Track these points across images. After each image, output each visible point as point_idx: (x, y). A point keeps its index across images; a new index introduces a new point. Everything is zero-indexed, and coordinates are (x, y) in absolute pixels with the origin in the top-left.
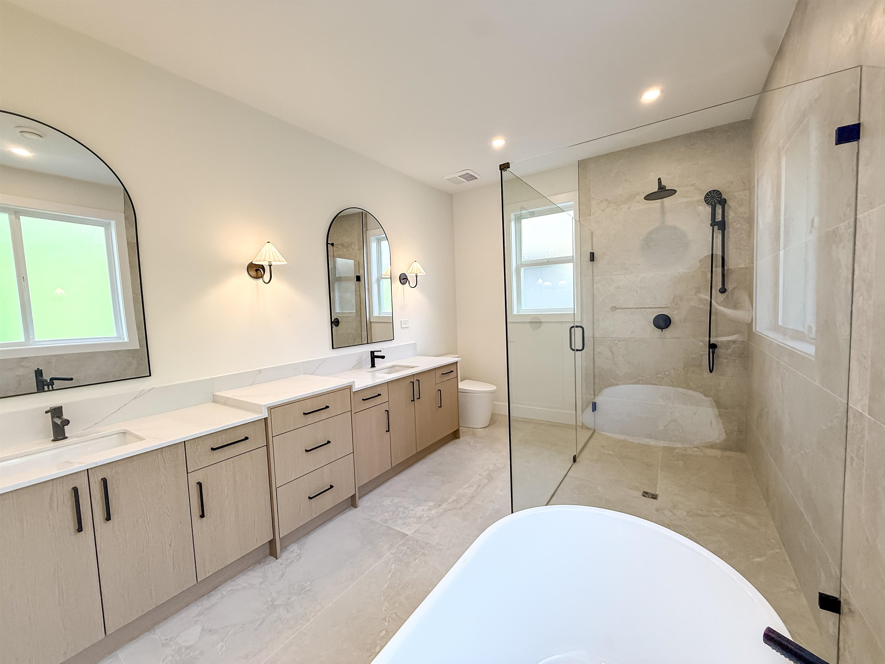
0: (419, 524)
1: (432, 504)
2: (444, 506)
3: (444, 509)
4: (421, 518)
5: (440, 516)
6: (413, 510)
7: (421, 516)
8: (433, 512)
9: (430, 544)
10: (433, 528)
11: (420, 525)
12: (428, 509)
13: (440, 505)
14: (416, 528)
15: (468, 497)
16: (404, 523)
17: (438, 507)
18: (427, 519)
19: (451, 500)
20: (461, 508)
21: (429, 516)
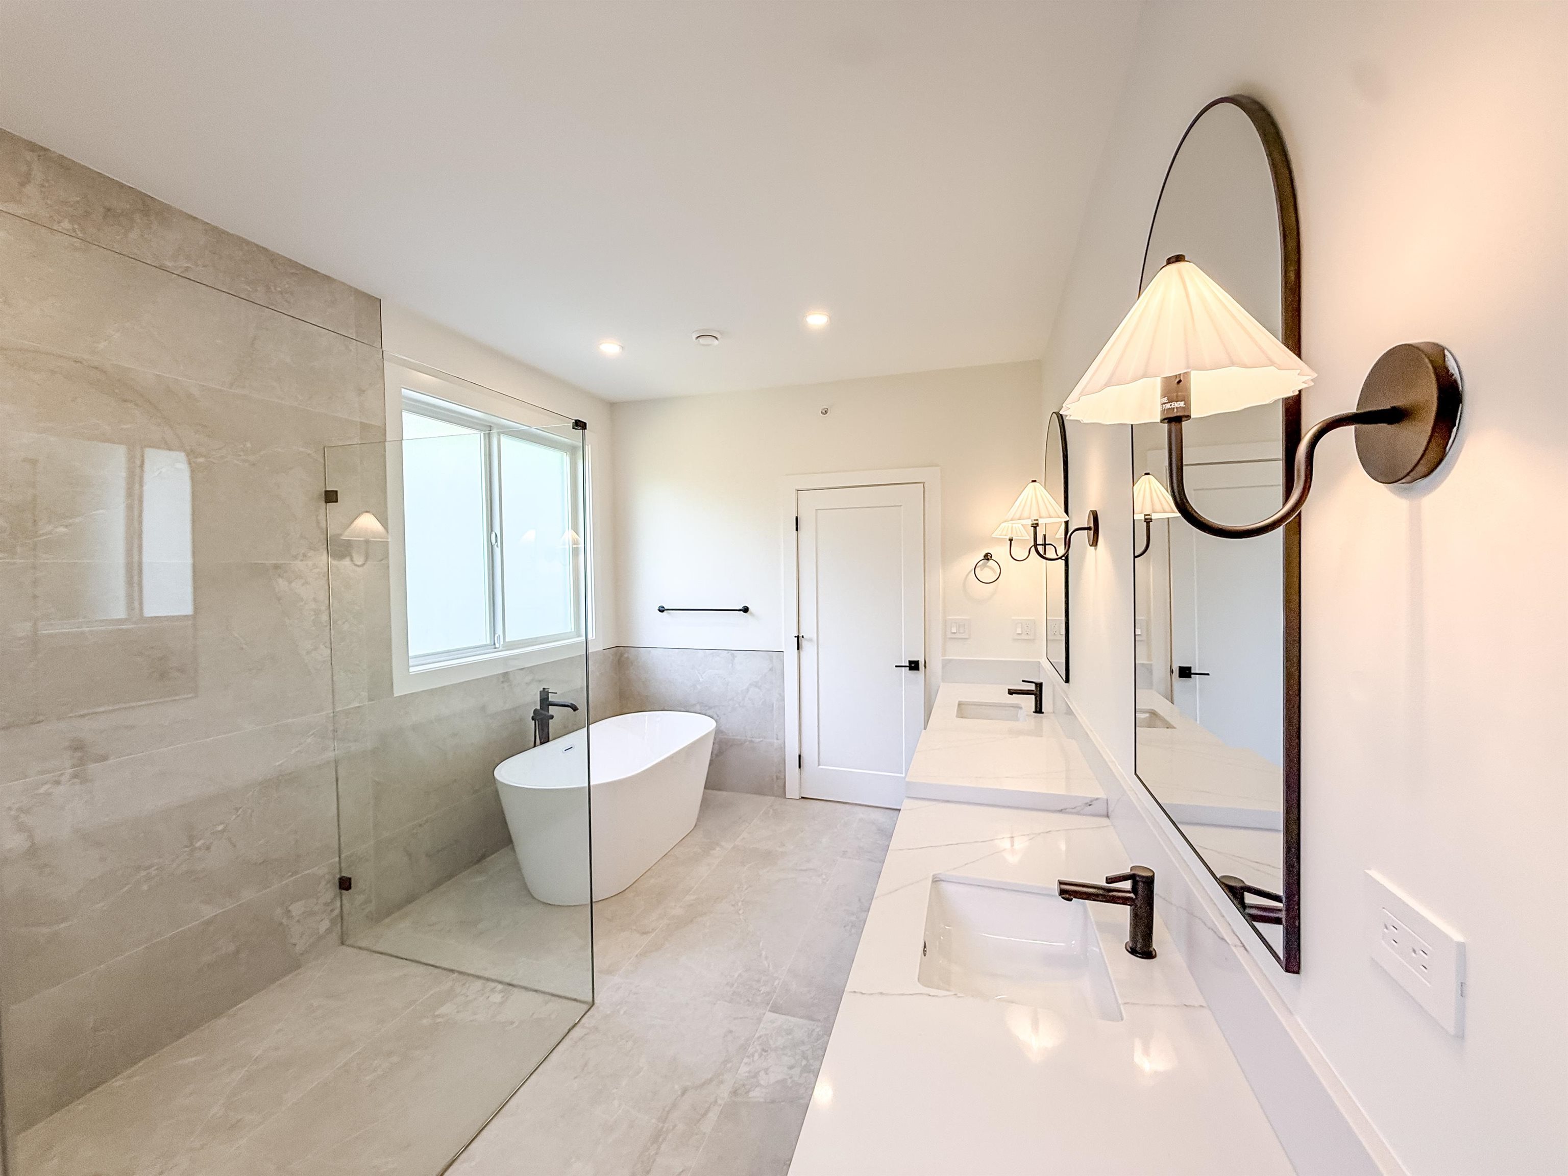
0: (760, 1037)
1: (757, 1094)
2: (724, 1093)
3: (722, 1082)
4: (763, 1050)
5: (725, 1062)
6: (791, 1067)
7: (764, 1054)
8: (743, 1070)
9: (726, 1001)
10: (731, 1032)
11: (757, 1035)
12: (756, 1075)
13: (735, 1092)
14: (762, 1025)
15: (670, 1136)
16: (789, 1032)
17: (736, 1085)
18: (751, 1050)
19: (713, 1115)
20: (684, 1091)
21: (748, 1057)
